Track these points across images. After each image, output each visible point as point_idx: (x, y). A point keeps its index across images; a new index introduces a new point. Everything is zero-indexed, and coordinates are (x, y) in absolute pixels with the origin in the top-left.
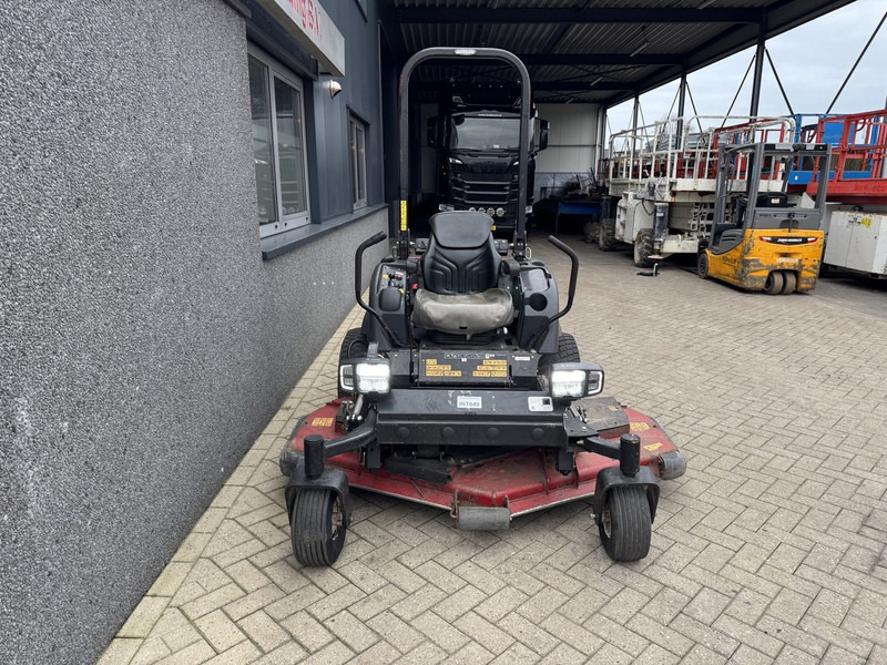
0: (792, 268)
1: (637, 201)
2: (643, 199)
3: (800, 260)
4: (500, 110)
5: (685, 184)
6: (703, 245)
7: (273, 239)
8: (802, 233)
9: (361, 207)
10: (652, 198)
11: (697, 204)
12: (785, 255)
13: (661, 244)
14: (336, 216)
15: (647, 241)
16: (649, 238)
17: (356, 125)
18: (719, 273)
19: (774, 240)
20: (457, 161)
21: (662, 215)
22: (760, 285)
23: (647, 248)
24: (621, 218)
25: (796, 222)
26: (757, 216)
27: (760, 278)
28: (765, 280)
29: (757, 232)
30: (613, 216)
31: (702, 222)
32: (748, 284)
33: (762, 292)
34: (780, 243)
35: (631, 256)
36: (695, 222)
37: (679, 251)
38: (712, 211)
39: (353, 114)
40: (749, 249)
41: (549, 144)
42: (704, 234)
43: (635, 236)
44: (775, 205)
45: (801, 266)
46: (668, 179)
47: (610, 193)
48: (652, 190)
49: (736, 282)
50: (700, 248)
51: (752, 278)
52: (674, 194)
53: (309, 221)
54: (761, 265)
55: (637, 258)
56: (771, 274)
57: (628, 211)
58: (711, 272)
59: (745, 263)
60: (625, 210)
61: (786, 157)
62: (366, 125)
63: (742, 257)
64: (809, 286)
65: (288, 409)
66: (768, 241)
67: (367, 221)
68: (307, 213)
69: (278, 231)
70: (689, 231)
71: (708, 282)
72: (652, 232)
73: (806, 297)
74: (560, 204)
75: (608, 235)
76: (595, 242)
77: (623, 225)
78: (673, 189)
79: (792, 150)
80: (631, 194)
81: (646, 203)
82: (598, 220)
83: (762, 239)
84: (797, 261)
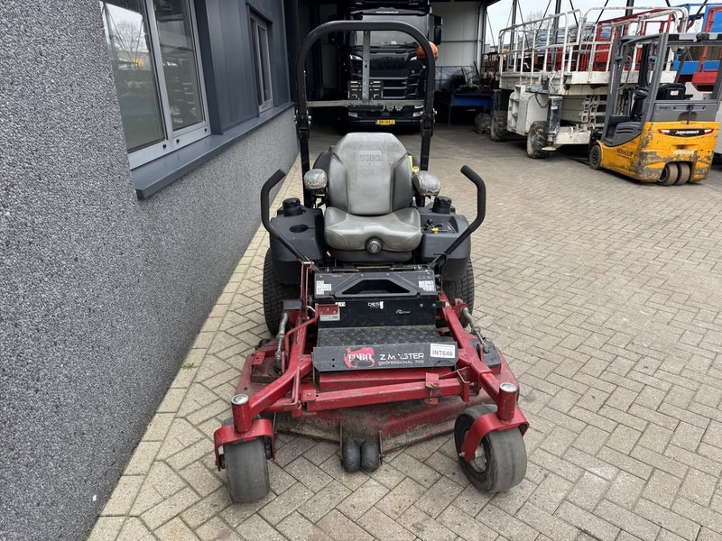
0: (688, 160)
1: (530, 95)
2: (536, 93)
3: (696, 152)
4: (397, 7)
5: (579, 77)
6: (595, 136)
7: (161, 161)
8: (699, 125)
9: (267, 109)
10: (544, 91)
11: (588, 96)
12: (682, 147)
13: (555, 136)
14: (238, 124)
15: (541, 133)
16: (543, 130)
17: (258, 24)
18: (614, 165)
19: (673, 133)
20: (358, 58)
21: (556, 108)
22: (656, 177)
23: (541, 140)
24: (513, 110)
25: (694, 113)
26: (658, 109)
27: (657, 170)
28: (661, 172)
29: (656, 125)
30: (505, 108)
31: (592, 114)
32: (644, 176)
33: (657, 183)
34: (678, 135)
35: (524, 147)
36: (586, 114)
37: (571, 142)
38: (604, 103)
39: (253, 11)
40: (647, 142)
41: (443, 39)
42: (594, 125)
43: (528, 128)
44: (674, 98)
45: (696, 157)
46: (562, 73)
47: (500, 86)
48: (545, 83)
49: (631, 174)
50: (592, 140)
51: (649, 170)
52: (568, 87)
53: (208, 133)
54: (659, 158)
55: (530, 150)
56: (667, 166)
57: (521, 104)
58: (605, 162)
59: (642, 156)
60: (517, 103)
61: (682, 48)
62: (269, 23)
63: (639, 149)
64: (702, 176)
65: (190, 367)
66: (666, 134)
67: (275, 123)
68: (206, 124)
69: (168, 150)
70: (580, 123)
71: (601, 173)
72: (546, 125)
73: (698, 187)
74: (452, 96)
75: (500, 126)
76: (486, 132)
77: (515, 117)
78: (567, 82)
79: (695, 40)
80: (523, 88)
81: (539, 96)
82: (489, 112)
83: (660, 131)
84: (693, 152)
